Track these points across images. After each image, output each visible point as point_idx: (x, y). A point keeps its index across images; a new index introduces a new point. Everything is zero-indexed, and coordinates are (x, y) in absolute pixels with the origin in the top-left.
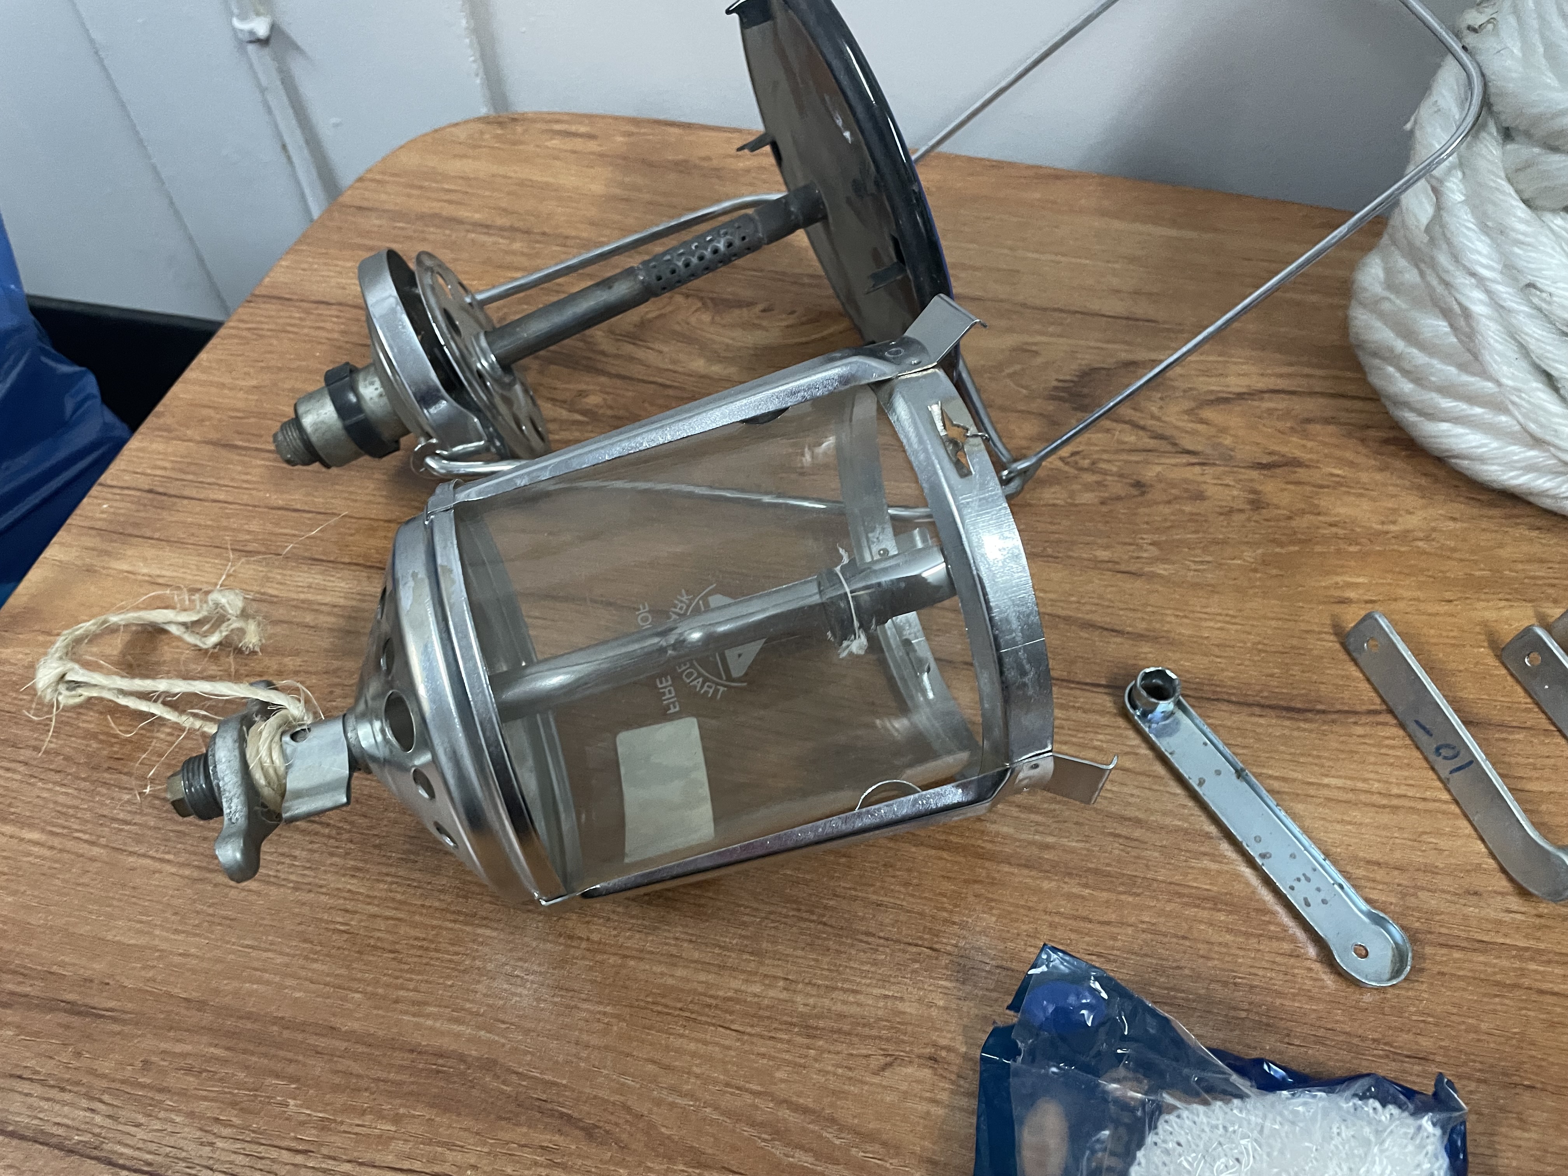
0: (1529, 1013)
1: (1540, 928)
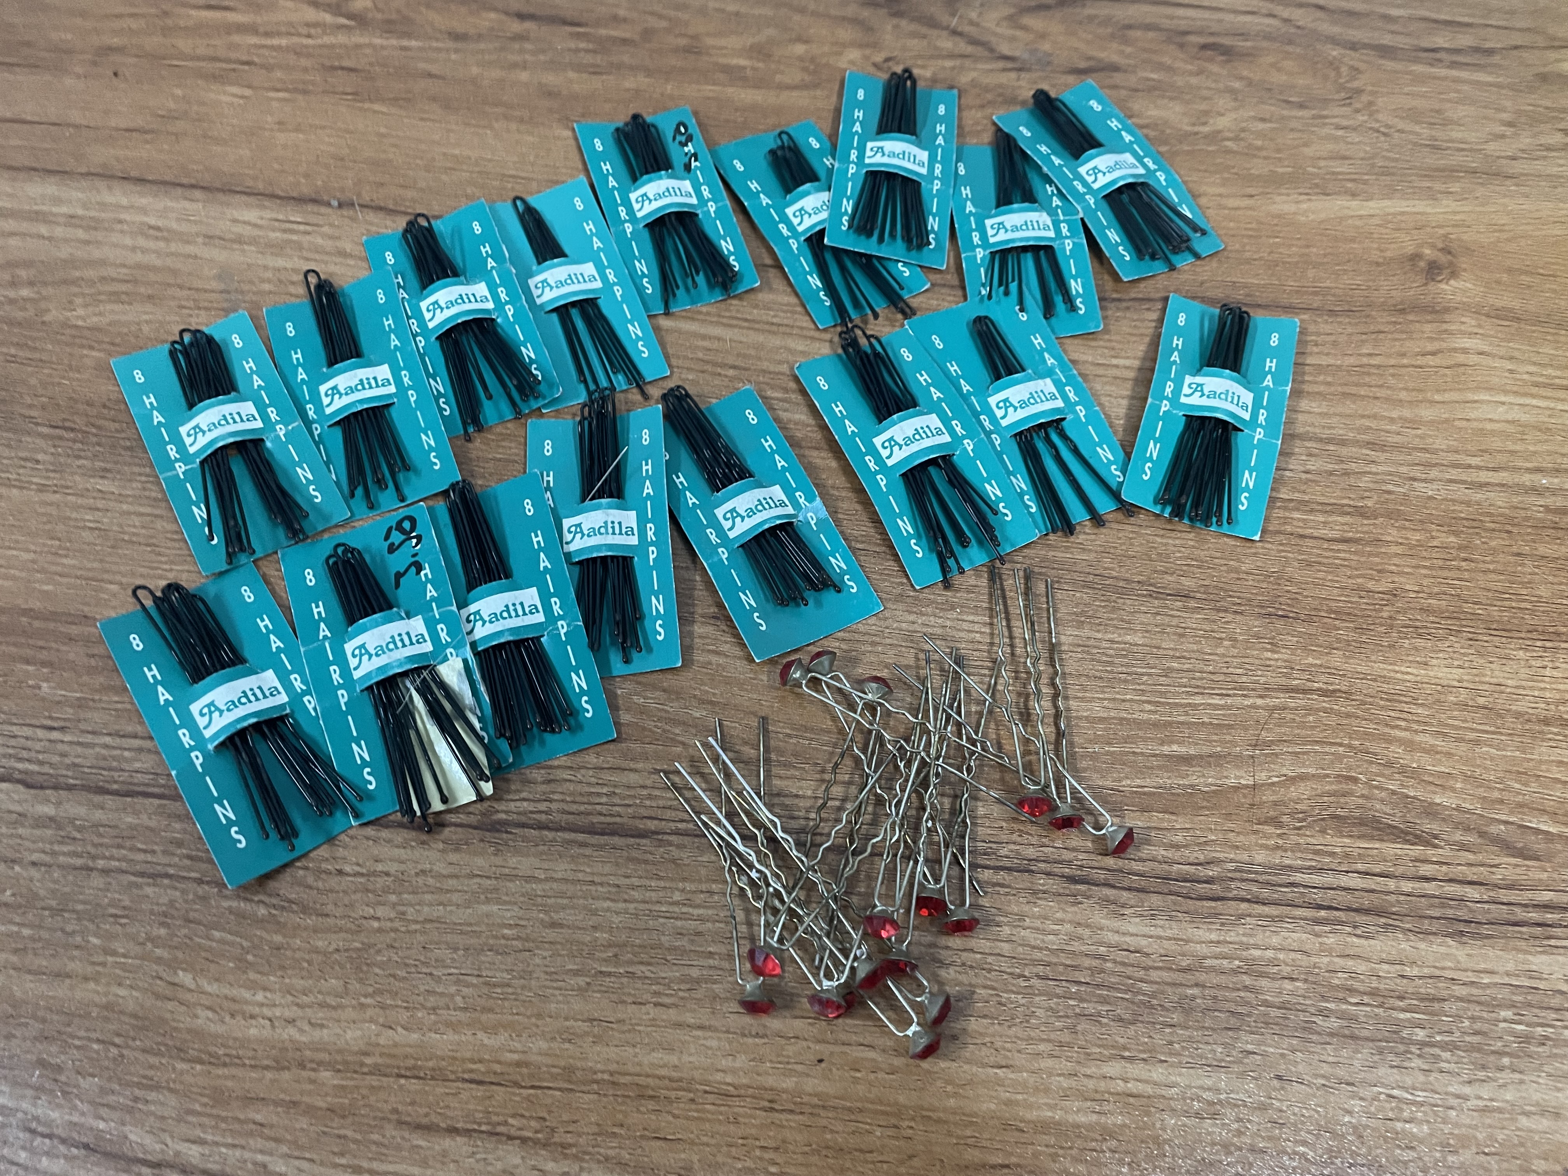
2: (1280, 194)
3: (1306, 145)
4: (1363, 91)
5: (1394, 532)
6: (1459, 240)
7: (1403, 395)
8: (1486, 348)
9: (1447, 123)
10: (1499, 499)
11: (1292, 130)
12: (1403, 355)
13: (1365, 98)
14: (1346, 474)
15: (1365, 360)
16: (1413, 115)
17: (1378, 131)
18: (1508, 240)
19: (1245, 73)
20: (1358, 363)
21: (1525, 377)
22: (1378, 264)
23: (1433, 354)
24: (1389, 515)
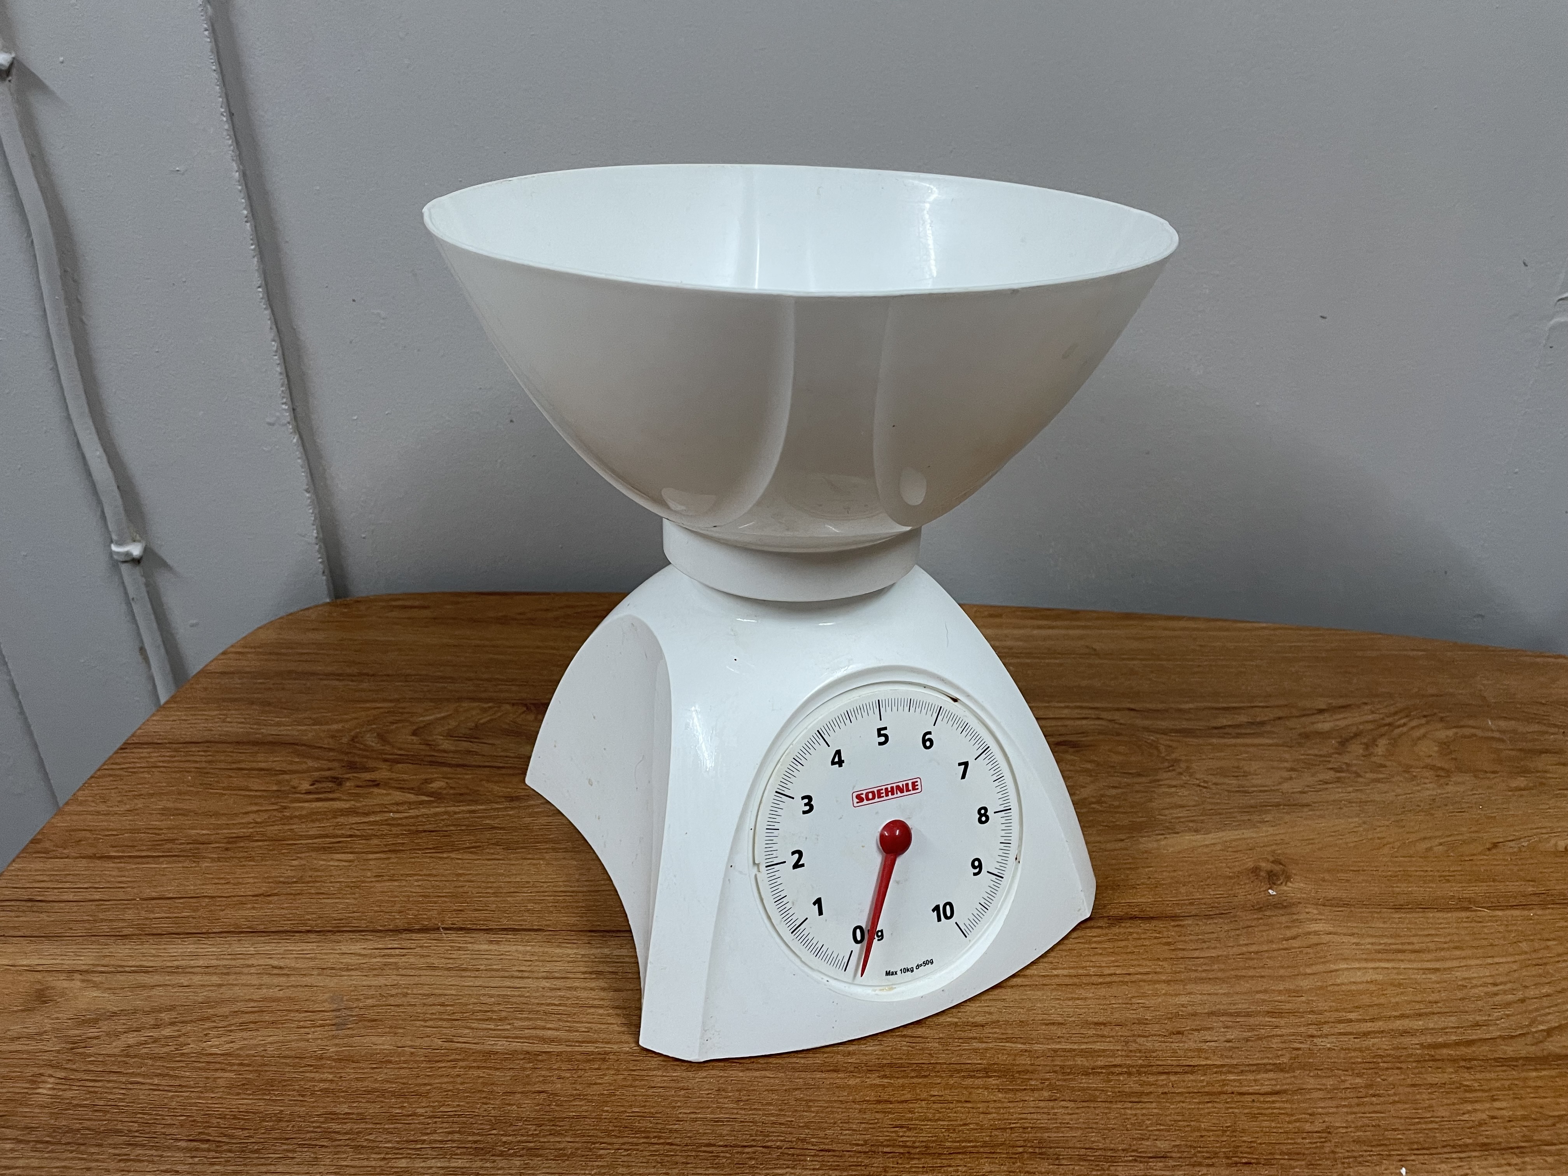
0: (1236, 1111)
1: (1231, 1049)
2: (1142, 837)
3: (1150, 801)
4: (1180, 760)
5: (1312, 1081)
6: (1284, 853)
7: (1282, 972)
8: (1331, 929)
9: (1246, 775)
10: (1383, 1044)
11: (1137, 792)
12: (1272, 942)
13: (1183, 765)
14: (1260, 1038)
15: (1244, 949)
16: (1222, 772)
17: (1199, 786)
18: (1319, 849)
19: (1093, 757)
20: (1240, 952)
21: (1369, 946)
22: (1230, 878)
23: (1294, 938)
24: (1303, 1067)
